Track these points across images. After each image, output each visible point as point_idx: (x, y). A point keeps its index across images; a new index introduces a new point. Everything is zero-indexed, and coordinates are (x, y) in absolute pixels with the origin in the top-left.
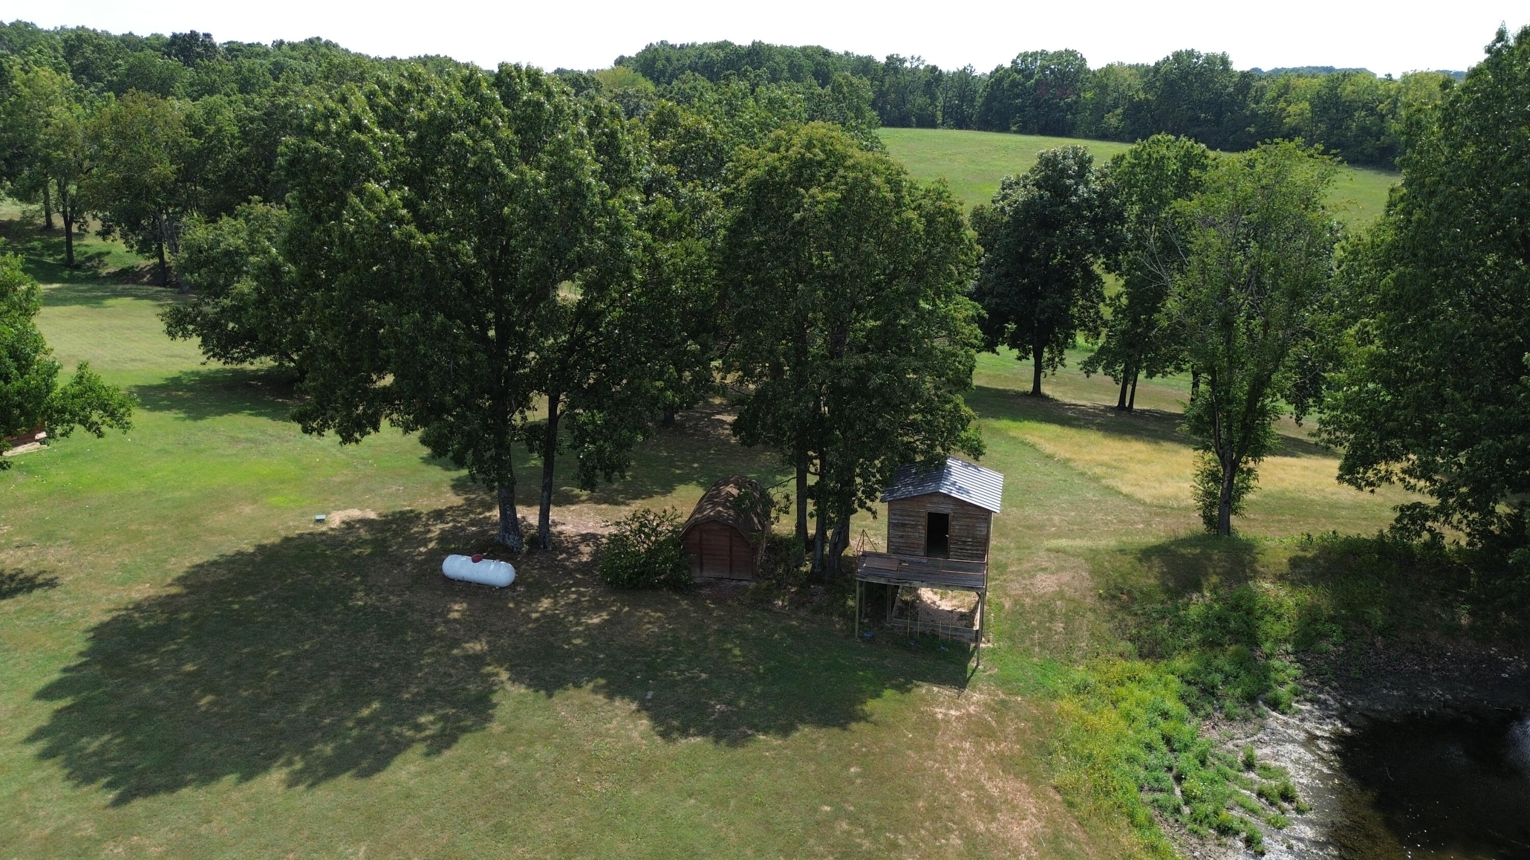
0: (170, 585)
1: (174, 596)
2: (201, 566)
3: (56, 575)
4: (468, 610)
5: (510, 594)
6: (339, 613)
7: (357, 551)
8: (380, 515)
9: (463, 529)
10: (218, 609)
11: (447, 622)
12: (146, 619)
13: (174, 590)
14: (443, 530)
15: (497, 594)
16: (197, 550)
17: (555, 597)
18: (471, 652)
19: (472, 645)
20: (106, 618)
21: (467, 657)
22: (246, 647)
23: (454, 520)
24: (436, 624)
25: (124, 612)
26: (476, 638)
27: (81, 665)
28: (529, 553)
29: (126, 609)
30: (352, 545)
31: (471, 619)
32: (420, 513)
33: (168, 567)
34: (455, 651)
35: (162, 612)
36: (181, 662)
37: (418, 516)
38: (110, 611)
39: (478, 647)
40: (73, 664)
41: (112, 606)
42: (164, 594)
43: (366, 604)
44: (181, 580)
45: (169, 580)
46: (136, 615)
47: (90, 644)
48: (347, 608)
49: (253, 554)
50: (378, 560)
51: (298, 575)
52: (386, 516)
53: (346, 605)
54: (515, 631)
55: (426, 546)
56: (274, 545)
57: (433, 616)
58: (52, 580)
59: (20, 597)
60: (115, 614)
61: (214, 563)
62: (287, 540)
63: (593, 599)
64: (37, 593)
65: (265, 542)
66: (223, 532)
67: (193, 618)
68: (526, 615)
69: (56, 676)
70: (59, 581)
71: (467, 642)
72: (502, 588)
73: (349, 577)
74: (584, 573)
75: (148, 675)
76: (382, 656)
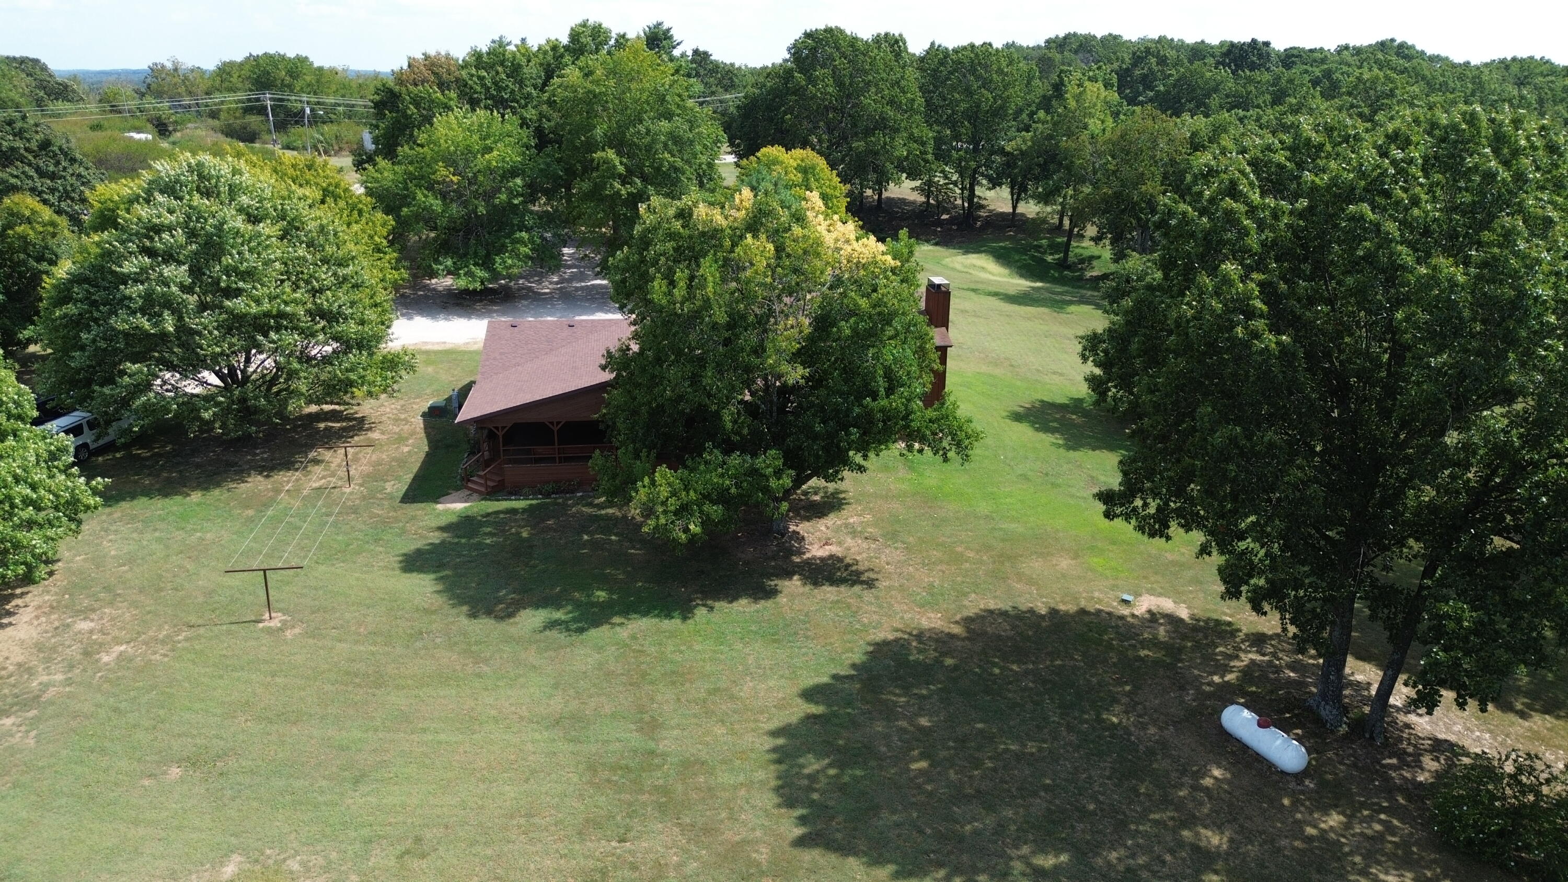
0: (957, 622)
1: (952, 636)
2: (991, 612)
3: (879, 576)
4: (1229, 782)
5: (1292, 785)
6: (1086, 721)
7: (1143, 653)
8: (1192, 617)
9: (1278, 670)
10: (980, 667)
11: (1196, 788)
12: (920, 651)
13: (957, 630)
14: (1253, 661)
15: (1275, 777)
16: (998, 593)
17: (1350, 817)
18: (1203, 844)
19: (1210, 833)
20: (890, 637)
21: (1196, 849)
22: (981, 721)
23: (1274, 655)
24: (1182, 785)
25: (906, 637)
26: (1219, 827)
27: (847, 677)
28: (1346, 736)
29: (910, 634)
30: (1144, 644)
31: (1226, 797)
32: (1239, 630)
33: (966, 603)
34: (1186, 833)
35: (935, 650)
36: (921, 712)
37: (1234, 633)
38: (897, 630)
39: (1215, 840)
40: (842, 673)
41: (901, 626)
42: (947, 630)
43: (1120, 722)
44: (967, 621)
45: (958, 617)
46: (914, 644)
47: (864, 658)
48: (1099, 720)
49: (1042, 617)
50: (1161, 672)
51: (1072, 659)
52: (1198, 620)
53: (1098, 715)
54: (1272, 841)
55: (1222, 677)
56: (1067, 614)
57: (1183, 772)
58: (873, 580)
59: (843, 588)
60: (899, 635)
61: (1004, 614)
62: (1083, 612)
63: (1405, 844)
64: (857, 588)
65: (1062, 607)
66: (1030, 581)
67: (956, 668)
68: (1299, 824)
69: (825, 679)
70: (876, 583)
71: (1206, 827)
72: (1283, 773)
73: (1119, 683)
74: (1409, 799)
75: (889, 712)
76: (1101, 798)
